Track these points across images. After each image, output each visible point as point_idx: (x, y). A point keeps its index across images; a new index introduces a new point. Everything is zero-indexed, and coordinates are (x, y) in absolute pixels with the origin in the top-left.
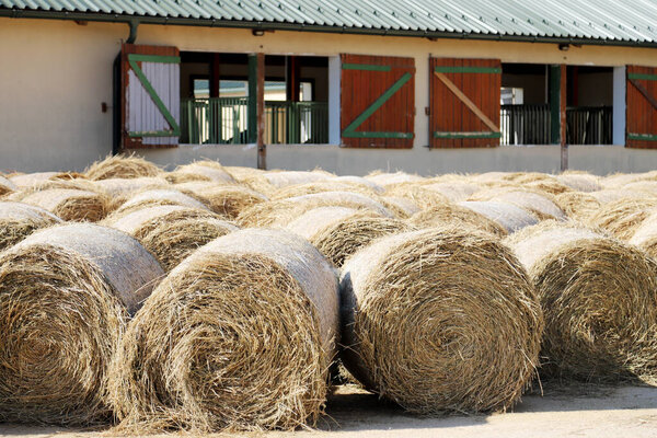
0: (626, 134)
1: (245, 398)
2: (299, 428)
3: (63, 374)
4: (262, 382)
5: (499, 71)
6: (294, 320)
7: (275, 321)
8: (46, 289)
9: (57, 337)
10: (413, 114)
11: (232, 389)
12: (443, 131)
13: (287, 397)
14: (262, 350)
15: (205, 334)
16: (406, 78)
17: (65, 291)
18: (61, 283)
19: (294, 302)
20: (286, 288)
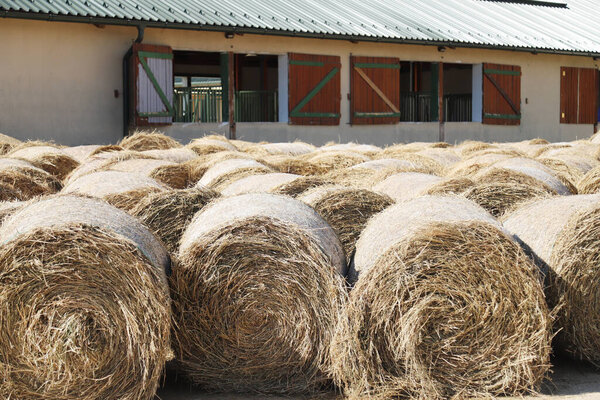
0: (483, 115)
1: (471, 365)
2: (527, 393)
3: (280, 344)
4: (489, 349)
5: (398, 67)
6: (523, 287)
7: (503, 289)
8: (265, 261)
9: (274, 307)
10: (340, 99)
11: (461, 358)
12: (360, 112)
13: (516, 363)
14: (490, 319)
15: (434, 303)
16: (335, 71)
17: (284, 262)
18: (279, 254)
19: (523, 271)
20: (514, 257)
